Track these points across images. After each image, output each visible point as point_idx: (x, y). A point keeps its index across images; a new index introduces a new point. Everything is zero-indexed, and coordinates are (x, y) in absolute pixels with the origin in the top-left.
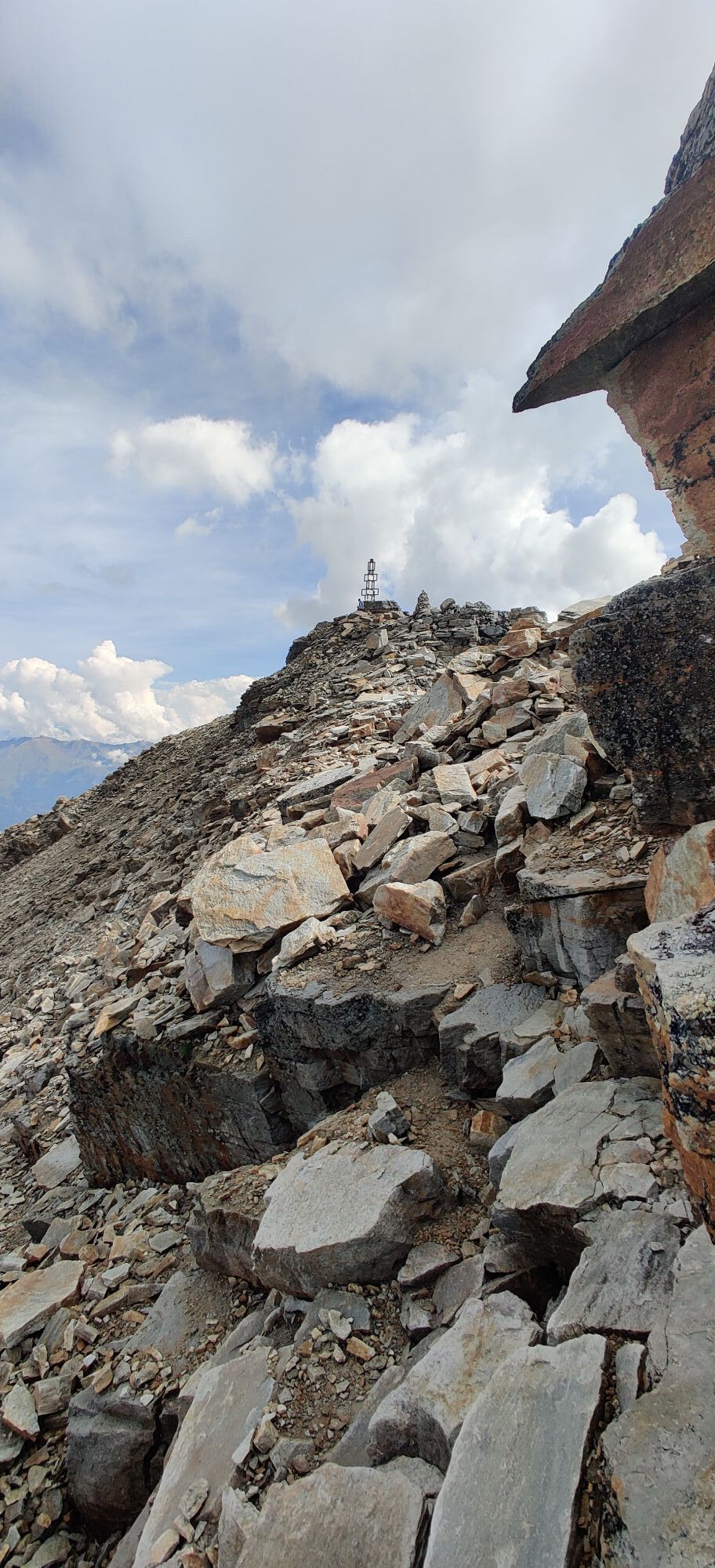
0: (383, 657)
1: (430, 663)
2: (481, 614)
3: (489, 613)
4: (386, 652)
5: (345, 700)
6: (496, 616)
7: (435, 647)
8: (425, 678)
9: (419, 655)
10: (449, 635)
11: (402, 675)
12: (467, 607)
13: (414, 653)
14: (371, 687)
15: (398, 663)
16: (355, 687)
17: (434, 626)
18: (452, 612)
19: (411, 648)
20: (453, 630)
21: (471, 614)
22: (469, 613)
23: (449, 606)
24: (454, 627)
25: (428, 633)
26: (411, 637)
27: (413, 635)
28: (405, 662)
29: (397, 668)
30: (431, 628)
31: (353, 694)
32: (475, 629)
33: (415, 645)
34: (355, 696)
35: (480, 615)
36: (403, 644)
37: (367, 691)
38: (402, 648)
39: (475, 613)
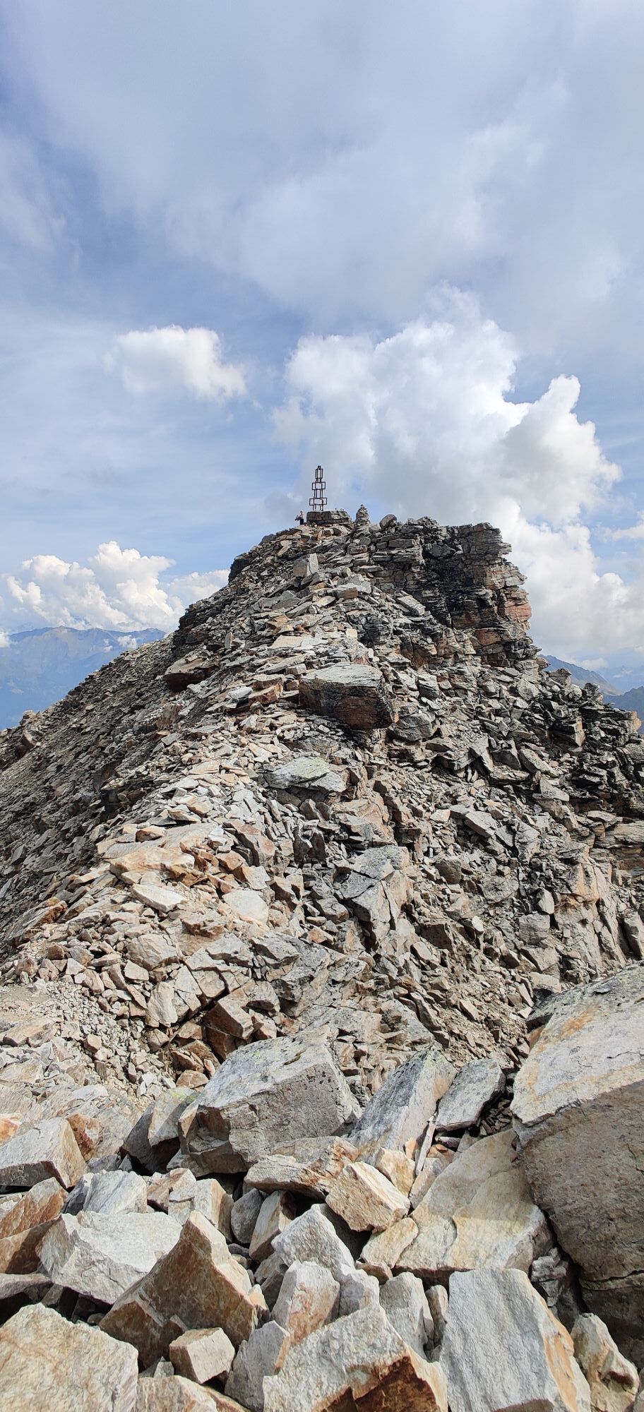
0: (310, 587)
1: (365, 594)
2: (426, 531)
3: (437, 530)
4: (315, 581)
5: (261, 644)
6: (444, 532)
7: (373, 573)
8: (356, 613)
9: (350, 586)
10: (388, 558)
11: (330, 611)
12: (409, 524)
13: (346, 582)
14: (290, 628)
15: (327, 594)
16: (273, 627)
17: (372, 548)
18: (393, 530)
19: (343, 575)
20: (393, 552)
21: (414, 533)
22: (410, 532)
23: (390, 523)
24: (394, 548)
25: (365, 557)
26: (345, 561)
27: (348, 559)
28: (335, 594)
29: (325, 601)
30: (369, 550)
31: (271, 637)
32: (418, 550)
33: (348, 571)
34: (272, 639)
35: (426, 533)
36: (334, 571)
37: (285, 634)
38: (333, 576)
39: (417, 531)
